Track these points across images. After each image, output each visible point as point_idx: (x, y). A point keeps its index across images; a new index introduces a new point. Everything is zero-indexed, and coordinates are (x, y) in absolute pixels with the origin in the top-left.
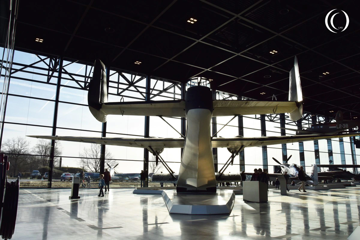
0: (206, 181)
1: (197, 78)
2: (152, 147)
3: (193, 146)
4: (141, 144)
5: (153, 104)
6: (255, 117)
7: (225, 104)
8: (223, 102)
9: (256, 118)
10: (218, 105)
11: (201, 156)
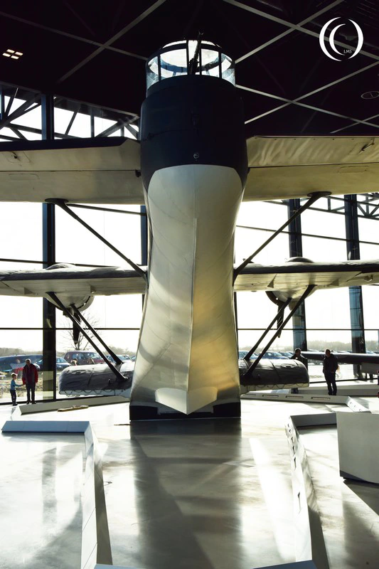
0: (212, 395)
1: (185, 42)
2: (57, 295)
3: (174, 301)
4: (23, 289)
5: (20, 154)
6: (327, 209)
7: (287, 152)
8: (282, 144)
9: (329, 211)
10: (259, 157)
11: (198, 334)
